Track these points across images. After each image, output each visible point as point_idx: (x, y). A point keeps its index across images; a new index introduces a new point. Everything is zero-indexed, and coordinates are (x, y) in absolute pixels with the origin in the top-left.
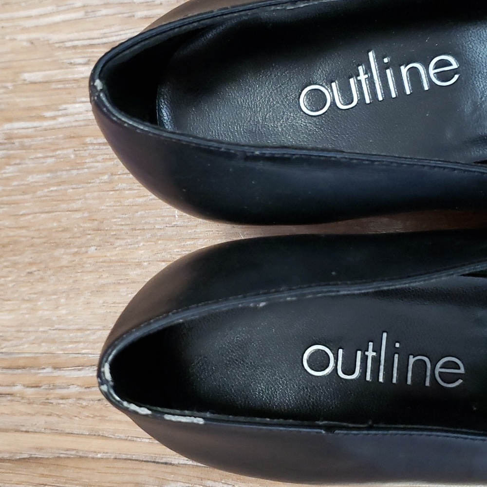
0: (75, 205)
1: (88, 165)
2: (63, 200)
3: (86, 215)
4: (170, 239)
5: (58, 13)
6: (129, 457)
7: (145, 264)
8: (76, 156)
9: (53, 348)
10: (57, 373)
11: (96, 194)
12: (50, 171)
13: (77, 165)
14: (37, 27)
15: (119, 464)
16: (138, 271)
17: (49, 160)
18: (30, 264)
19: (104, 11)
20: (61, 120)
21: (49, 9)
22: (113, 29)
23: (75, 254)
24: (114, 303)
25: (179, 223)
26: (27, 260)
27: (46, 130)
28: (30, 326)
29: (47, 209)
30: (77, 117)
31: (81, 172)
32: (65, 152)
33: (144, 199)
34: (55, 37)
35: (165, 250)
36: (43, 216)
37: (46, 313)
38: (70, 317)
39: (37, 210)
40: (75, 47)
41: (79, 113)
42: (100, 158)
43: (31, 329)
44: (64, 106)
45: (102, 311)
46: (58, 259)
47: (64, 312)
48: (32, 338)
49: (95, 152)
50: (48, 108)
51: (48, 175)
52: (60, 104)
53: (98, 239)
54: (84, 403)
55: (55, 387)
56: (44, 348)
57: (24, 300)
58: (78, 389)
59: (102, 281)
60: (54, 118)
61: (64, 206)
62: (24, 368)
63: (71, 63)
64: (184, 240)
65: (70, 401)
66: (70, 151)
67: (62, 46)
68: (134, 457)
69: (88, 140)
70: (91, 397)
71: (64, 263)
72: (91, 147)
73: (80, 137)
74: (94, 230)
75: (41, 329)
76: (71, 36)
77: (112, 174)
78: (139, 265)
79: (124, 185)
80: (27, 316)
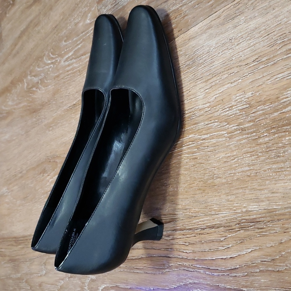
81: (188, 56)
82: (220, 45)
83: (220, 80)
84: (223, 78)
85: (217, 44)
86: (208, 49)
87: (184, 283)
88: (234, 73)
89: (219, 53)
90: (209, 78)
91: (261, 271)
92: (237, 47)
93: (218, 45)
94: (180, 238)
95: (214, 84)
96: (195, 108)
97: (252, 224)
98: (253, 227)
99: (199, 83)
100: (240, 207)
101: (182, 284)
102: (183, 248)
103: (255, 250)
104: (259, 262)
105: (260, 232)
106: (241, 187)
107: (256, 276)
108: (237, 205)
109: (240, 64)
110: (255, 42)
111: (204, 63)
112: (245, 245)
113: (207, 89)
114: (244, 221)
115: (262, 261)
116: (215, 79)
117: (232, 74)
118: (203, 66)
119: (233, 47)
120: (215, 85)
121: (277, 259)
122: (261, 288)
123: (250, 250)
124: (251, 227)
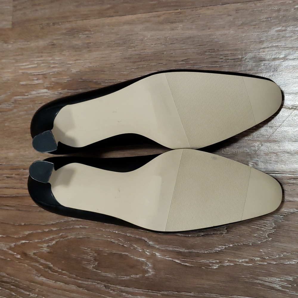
82: (154, 38)
85: (152, 36)
86: (142, 37)
88: (162, 64)
89: (152, 44)
90: (138, 60)
92: (171, 45)
93: (153, 38)
95: (141, 66)
96: (116, 80)
99: (126, 61)
109: (170, 59)
110: (187, 47)
111: (135, 47)
116: (143, 63)
117: (160, 64)
119: (166, 44)
120: (142, 68)
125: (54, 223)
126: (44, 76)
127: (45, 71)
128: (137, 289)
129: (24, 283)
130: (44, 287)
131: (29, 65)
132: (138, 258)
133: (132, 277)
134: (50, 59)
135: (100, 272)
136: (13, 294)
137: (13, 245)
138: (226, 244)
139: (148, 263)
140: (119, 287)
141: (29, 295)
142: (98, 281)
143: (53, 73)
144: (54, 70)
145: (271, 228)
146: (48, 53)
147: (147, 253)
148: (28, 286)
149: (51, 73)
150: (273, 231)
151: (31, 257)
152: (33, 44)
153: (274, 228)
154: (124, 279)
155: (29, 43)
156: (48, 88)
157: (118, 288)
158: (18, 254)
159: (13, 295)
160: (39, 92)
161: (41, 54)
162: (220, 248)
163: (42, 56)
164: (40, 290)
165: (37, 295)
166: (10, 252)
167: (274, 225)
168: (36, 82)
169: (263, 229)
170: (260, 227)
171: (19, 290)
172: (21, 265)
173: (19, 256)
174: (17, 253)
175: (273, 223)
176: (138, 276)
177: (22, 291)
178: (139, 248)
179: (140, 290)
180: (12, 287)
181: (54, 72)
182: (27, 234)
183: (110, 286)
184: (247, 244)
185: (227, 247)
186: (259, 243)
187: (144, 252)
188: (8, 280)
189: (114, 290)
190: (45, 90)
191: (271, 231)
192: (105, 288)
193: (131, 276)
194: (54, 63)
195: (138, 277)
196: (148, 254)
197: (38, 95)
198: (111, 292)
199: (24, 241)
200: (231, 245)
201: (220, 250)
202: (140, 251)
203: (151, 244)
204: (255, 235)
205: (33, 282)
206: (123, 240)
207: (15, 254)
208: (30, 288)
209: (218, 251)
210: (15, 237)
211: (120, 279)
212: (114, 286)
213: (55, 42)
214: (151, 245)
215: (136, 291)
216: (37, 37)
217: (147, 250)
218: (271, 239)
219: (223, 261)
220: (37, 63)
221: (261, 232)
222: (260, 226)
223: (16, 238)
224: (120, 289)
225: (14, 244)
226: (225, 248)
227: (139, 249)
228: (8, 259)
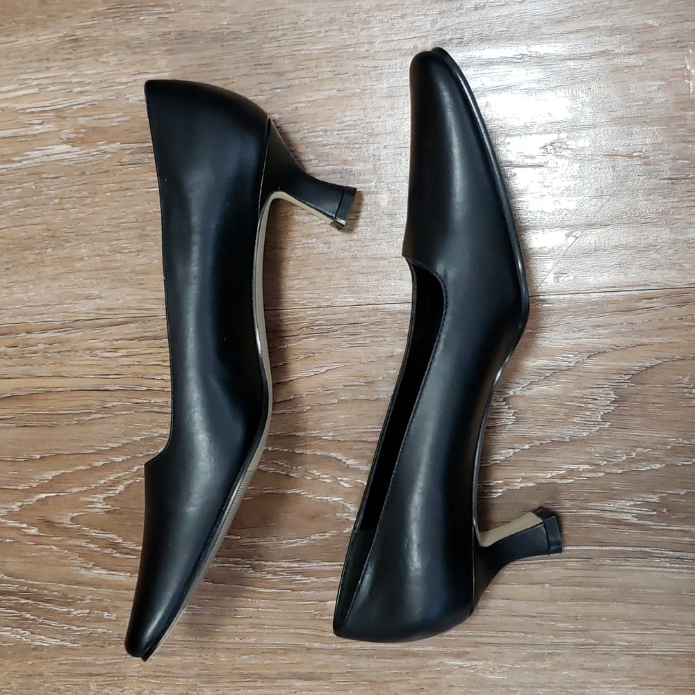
0: (36, 221)
1: (43, 193)
2: (28, 218)
3: (45, 227)
4: (103, 241)
5: (21, 89)
6: (81, 388)
7: (86, 258)
8: (36, 187)
9: (26, 319)
10: (29, 336)
11: (50, 212)
12: (19, 198)
13: (38, 193)
14: (6, 99)
15: (74, 394)
16: (82, 263)
17: (18, 191)
18: (8, 262)
19: (52, 88)
20: (25, 162)
21: (14, 87)
22: (58, 100)
23: (37, 254)
24: (66, 286)
25: (107, 230)
26: (5, 260)
27: (15, 170)
28: (9, 305)
29: (18, 224)
30: (36, 160)
31: (40, 197)
32: (28, 184)
33: (84, 214)
34: (19, 106)
35: (99, 248)
36: (14, 229)
37: (21, 295)
38: (36, 297)
39: (10, 225)
40: (33, 113)
41: (38, 157)
42: (52, 188)
43: (9, 307)
44: (27, 153)
45: (58, 292)
46: (26, 258)
47: (32, 294)
48: (11, 313)
49: (49, 183)
50: (15, 155)
51: (17, 201)
52: (24, 152)
53: (53, 243)
54: (49, 355)
55: (28, 346)
56: (20, 319)
57: (4, 287)
58: (44, 346)
59: (58, 272)
60: (20, 161)
61: (29, 221)
62: (5, 334)
63: (30, 124)
64: (111, 241)
65: (39, 354)
66: (32, 183)
67: (24, 112)
68: (84, 389)
69: (44, 176)
70: (53, 350)
71: (31, 260)
72: (46, 180)
73: (38, 174)
74: (50, 237)
75: (17, 307)
76: (29, 105)
77: (61, 198)
78: (82, 259)
79: (70, 206)
80: (6, 298)
81: (240, 15)
83: (312, 79)
84: (320, 78)
87: (144, 437)
91: (340, 401)
94: (151, 354)
97: (336, 328)
98: (339, 332)
100: (317, 300)
101: (138, 439)
102: (154, 371)
103: (335, 369)
104: (341, 387)
105: (352, 340)
106: (325, 266)
107: (329, 410)
108: (310, 295)
112: (315, 362)
113: (278, 88)
114: (322, 322)
115: (348, 386)
118: (275, 44)
121: (379, 380)
122: (336, 428)
123: (324, 369)
124: (335, 333)
125: (116, 445)
126: (60, 114)
127: (62, 102)
128: (327, 563)
129: (54, 589)
130: (103, 591)
131: (16, 90)
132: (325, 498)
133: (314, 540)
134: (70, 73)
135: (239, 537)
136: (28, 616)
137: (15, 507)
138: (516, 445)
139: (348, 505)
140: (286, 565)
141: (69, 613)
142: (237, 559)
143: (81, 106)
144: (82, 99)
145: (609, 402)
146: (64, 60)
147: (344, 484)
148: (64, 594)
149: (75, 107)
150: (613, 408)
151: (66, 528)
152: (23, 41)
153: (614, 402)
154: (296, 547)
155: (12, 39)
156: (69, 141)
157: (284, 567)
158: (32, 524)
159: (28, 619)
160: (48, 152)
161: (45, 64)
162: (504, 454)
163: (48, 68)
164: (95, 597)
165: (88, 611)
166: (11, 523)
167: (612, 396)
168: (39, 129)
169: (590, 406)
170: (585, 403)
171: (42, 605)
172: (43, 550)
173: (34, 531)
174: (28, 524)
175: (610, 392)
176: (328, 535)
177: (50, 606)
178: (326, 476)
179: (334, 563)
180: (24, 601)
181: (84, 104)
182: (51, 478)
183: (265, 566)
184: (559, 439)
185: (518, 450)
186: (585, 434)
187: (336, 482)
188: (11, 588)
189: (274, 573)
190: (65, 147)
191: (607, 407)
192: (252, 571)
193: (313, 537)
194: (81, 84)
195: (326, 537)
196: (346, 485)
197: (45, 159)
198: (269, 576)
199: (43, 496)
200: (527, 447)
201: (503, 458)
202: (328, 481)
203: (352, 465)
204: (576, 421)
205: (77, 583)
206: (286, 464)
207: (25, 525)
208: (70, 598)
209: (499, 462)
210: (21, 488)
211: (286, 547)
212: (275, 564)
213: (79, 33)
214: (352, 467)
215: (327, 568)
216: (32, 23)
217: (344, 479)
218: (609, 424)
219: (511, 480)
220: (37, 85)
221: (588, 413)
222: (585, 400)
223: (23, 490)
224: (288, 567)
225: (20, 504)
226: (514, 453)
227: (325, 478)
228: (8, 540)
